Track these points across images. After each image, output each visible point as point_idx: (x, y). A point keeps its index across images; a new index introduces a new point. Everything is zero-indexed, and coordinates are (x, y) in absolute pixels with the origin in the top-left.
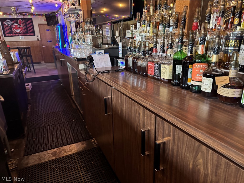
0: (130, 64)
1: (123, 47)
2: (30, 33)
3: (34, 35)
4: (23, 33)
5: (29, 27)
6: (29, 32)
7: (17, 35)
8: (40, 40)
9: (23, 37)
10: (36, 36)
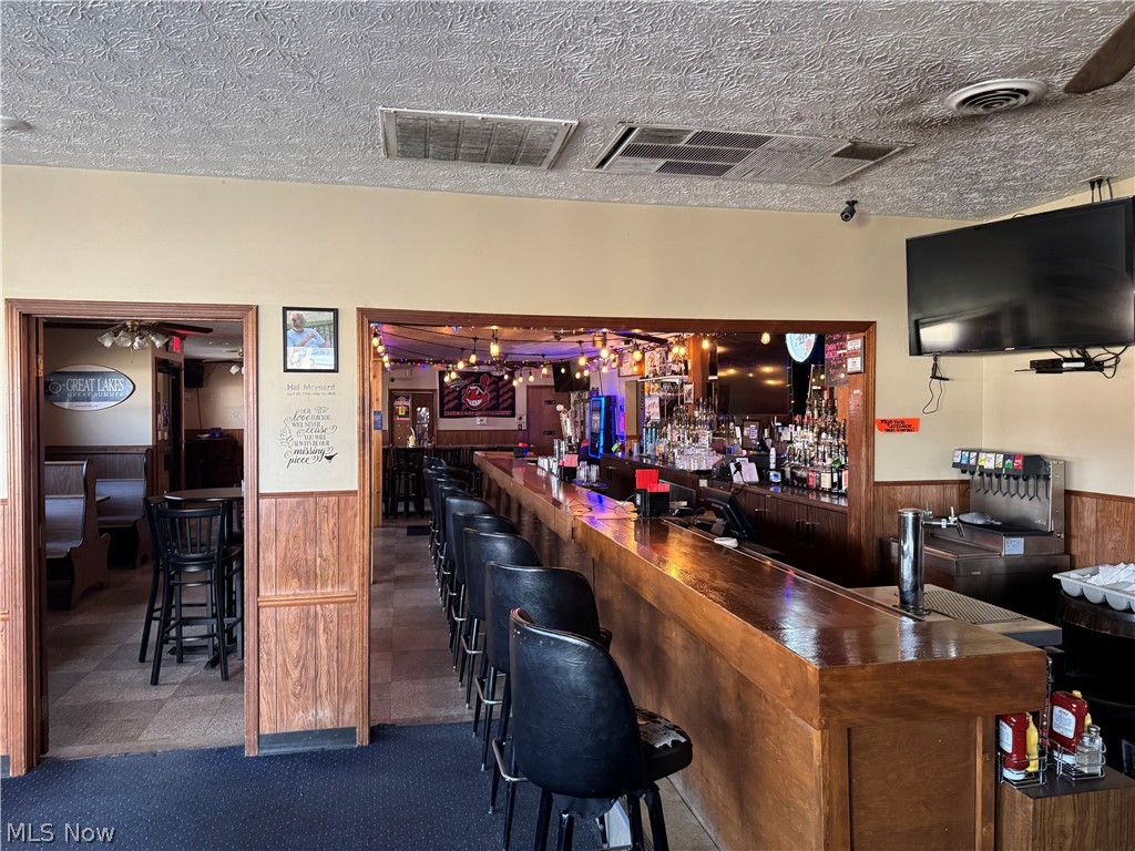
0: (788, 475)
1: (777, 455)
2: (504, 409)
3: (513, 415)
4: (488, 409)
5: (504, 393)
6: (501, 406)
7: (470, 413)
8: (524, 427)
9: (485, 419)
10: (516, 419)
